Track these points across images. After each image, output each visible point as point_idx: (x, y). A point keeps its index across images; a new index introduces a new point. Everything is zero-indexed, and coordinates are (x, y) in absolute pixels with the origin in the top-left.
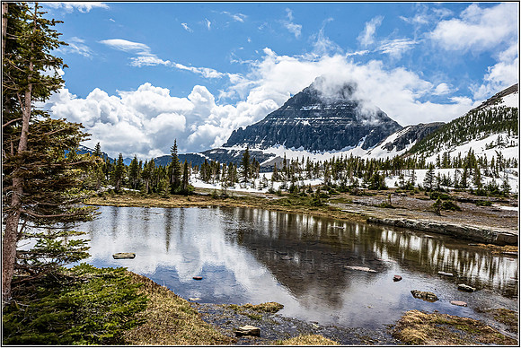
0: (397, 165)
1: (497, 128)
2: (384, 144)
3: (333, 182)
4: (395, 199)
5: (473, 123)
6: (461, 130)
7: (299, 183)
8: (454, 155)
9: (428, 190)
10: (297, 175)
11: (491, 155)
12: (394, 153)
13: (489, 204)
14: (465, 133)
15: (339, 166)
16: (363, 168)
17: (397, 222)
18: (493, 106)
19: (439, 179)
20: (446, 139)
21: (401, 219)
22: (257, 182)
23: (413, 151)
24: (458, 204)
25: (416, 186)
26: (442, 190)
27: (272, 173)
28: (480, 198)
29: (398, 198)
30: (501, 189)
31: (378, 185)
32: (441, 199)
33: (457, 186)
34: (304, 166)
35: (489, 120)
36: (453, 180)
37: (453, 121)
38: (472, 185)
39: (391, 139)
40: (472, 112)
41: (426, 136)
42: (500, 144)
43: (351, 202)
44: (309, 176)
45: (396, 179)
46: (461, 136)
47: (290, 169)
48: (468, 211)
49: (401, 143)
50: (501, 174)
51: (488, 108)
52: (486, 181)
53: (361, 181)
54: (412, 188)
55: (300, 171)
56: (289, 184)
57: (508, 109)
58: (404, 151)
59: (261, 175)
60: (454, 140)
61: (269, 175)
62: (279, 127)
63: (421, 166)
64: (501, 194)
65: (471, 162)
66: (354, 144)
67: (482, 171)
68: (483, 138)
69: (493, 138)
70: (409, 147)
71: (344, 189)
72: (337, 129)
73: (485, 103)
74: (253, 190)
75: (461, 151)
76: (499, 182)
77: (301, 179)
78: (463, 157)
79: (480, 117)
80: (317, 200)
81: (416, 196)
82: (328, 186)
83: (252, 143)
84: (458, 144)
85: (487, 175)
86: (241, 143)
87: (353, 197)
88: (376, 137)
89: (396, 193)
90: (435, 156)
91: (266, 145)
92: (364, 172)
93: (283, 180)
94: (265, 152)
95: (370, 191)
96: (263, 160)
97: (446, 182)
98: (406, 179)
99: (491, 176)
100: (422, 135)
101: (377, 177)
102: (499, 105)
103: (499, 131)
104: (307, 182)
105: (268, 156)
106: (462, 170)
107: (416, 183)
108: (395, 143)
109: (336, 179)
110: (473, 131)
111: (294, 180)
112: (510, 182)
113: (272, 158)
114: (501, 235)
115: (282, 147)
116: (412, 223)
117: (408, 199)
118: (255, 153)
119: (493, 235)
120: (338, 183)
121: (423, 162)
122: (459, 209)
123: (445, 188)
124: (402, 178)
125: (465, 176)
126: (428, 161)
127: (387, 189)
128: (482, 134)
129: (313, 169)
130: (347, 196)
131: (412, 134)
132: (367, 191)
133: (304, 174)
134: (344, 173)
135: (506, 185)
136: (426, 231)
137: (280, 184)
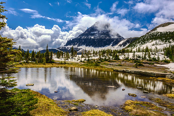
0: (123, 52)
1: (155, 39)
2: (119, 44)
3: (102, 58)
4: (123, 63)
5: (147, 37)
6: (144, 40)
7: (91, 58)
8: (141, 48)
9: (133, 59)
10: (90, 55)
11: (153, 48)
12: (122, 48)
13: (153, 64)
14: (145, 41)
15: (104, 52)
16: (112, 53)
17: (123, 71)
18: (154, 31)
19: (137, 56)
20: (139, 43)
21: (125, 70)
22: (76, 58)
23: (128, 47)
24: (143, 64)
25: (129, 58)
26: (138, 60)
27: (81, 55)
28: (150, 62)
29: (124, 63)
30: (157, 59)
31: (117, 58)
32: (137, 62)
33: (143, 58)
34: (92, 52)
35: (153, 36)
36: (141, 56)
37: (141, 37)
38: (148, 58)
39: (121, 43)
40: (147, 33)
41: (132, 41)
42: (156, 44)
43: (108, 64)
44: (94, 56)
45: (123, 56)
46: (144, 41)
47: (87, 53)
48: (146, 67)
49: (124, 44)
50: (157, 54)
51: (152, 32)
52: (152, 56)
53: (111, 57)
54: (128, 59)
55: (91, 54)
56: (87, 59)
57: (159, 32)
58: (125, 47)
59: (78, 56)
60: (142, 43)
61: (80, 56)
62: (84, 39)
63: (131, 52)
64: (157, 60)
65: (147, 50)
66: (109, 44)
67: (151, 53)
68: (151, 42)
69: (154, 42)
70: (127, 45)
71: (106, 60)
72: (103, 40)
73: (151, 31)
74: (75, 61)
75: (144, 46)
76: (156, 57)
77: (91, 57)
78: (145, 48)
79: (150, 35)
80: (97, 64)
81: (129, 62)
82: (100, 59)
83: (74, 45)
84: (143, 44)
85: (152, 54)
86: (71, 45)
87: (109, 63)
88: (116, 42)
89: (123, 61)
90: (136, 48)
91: (79, 45)
92: (112, 54)
93: (85, 57)
94: (79, 48)
95: (115, 61)
96: (78, 51)
97: (139, 57)
98: (126, 56)
99: (154, 54)
100: (131, 41)
101: (117, 56)
102: (156, 31)
103: (156, 40)
104: (93, 58)
105: (80, 49)
106: (144, 53)
107: (130, 57)
108: (122, 44)
109: (103, 56)
110: (148, 40)
111: (89, 57)
112: (160, 57)
113: (81, 50)
114: (157, 74)
115: (84, 46)
116: (128, 71)
117: (127, 63)
118: (75, 48)
119: (154, 74)
120: (104, 58)
121: (132, 50)
122: (143, 66)
123: (139, 59)
124: (125, 56)
125: (145, 55)
126: (133, 50)
127: (120, 59)
128: (151, 41)
129: (95, 53)
130: (107, 62)
131: (128, 41)
132: (113, 60)
133: (92, 55)
134: (106, 54)
135: (158, 58)
136: (133, 73)
137: (84, 59)
